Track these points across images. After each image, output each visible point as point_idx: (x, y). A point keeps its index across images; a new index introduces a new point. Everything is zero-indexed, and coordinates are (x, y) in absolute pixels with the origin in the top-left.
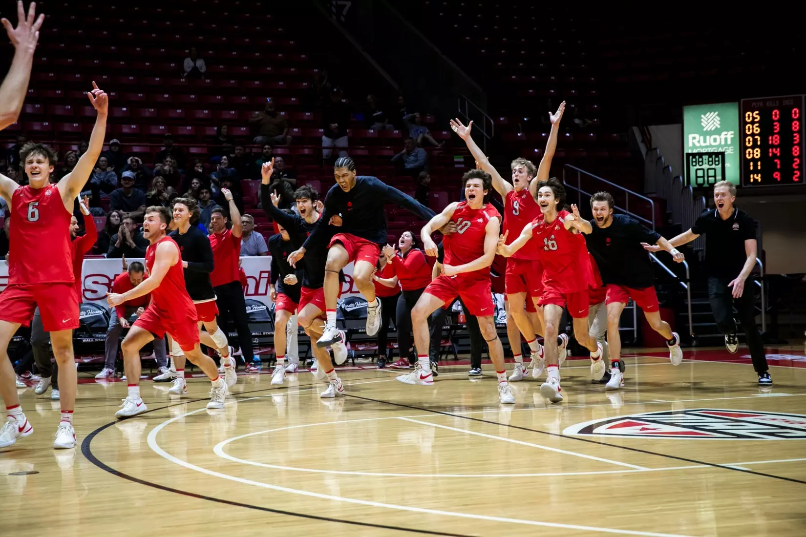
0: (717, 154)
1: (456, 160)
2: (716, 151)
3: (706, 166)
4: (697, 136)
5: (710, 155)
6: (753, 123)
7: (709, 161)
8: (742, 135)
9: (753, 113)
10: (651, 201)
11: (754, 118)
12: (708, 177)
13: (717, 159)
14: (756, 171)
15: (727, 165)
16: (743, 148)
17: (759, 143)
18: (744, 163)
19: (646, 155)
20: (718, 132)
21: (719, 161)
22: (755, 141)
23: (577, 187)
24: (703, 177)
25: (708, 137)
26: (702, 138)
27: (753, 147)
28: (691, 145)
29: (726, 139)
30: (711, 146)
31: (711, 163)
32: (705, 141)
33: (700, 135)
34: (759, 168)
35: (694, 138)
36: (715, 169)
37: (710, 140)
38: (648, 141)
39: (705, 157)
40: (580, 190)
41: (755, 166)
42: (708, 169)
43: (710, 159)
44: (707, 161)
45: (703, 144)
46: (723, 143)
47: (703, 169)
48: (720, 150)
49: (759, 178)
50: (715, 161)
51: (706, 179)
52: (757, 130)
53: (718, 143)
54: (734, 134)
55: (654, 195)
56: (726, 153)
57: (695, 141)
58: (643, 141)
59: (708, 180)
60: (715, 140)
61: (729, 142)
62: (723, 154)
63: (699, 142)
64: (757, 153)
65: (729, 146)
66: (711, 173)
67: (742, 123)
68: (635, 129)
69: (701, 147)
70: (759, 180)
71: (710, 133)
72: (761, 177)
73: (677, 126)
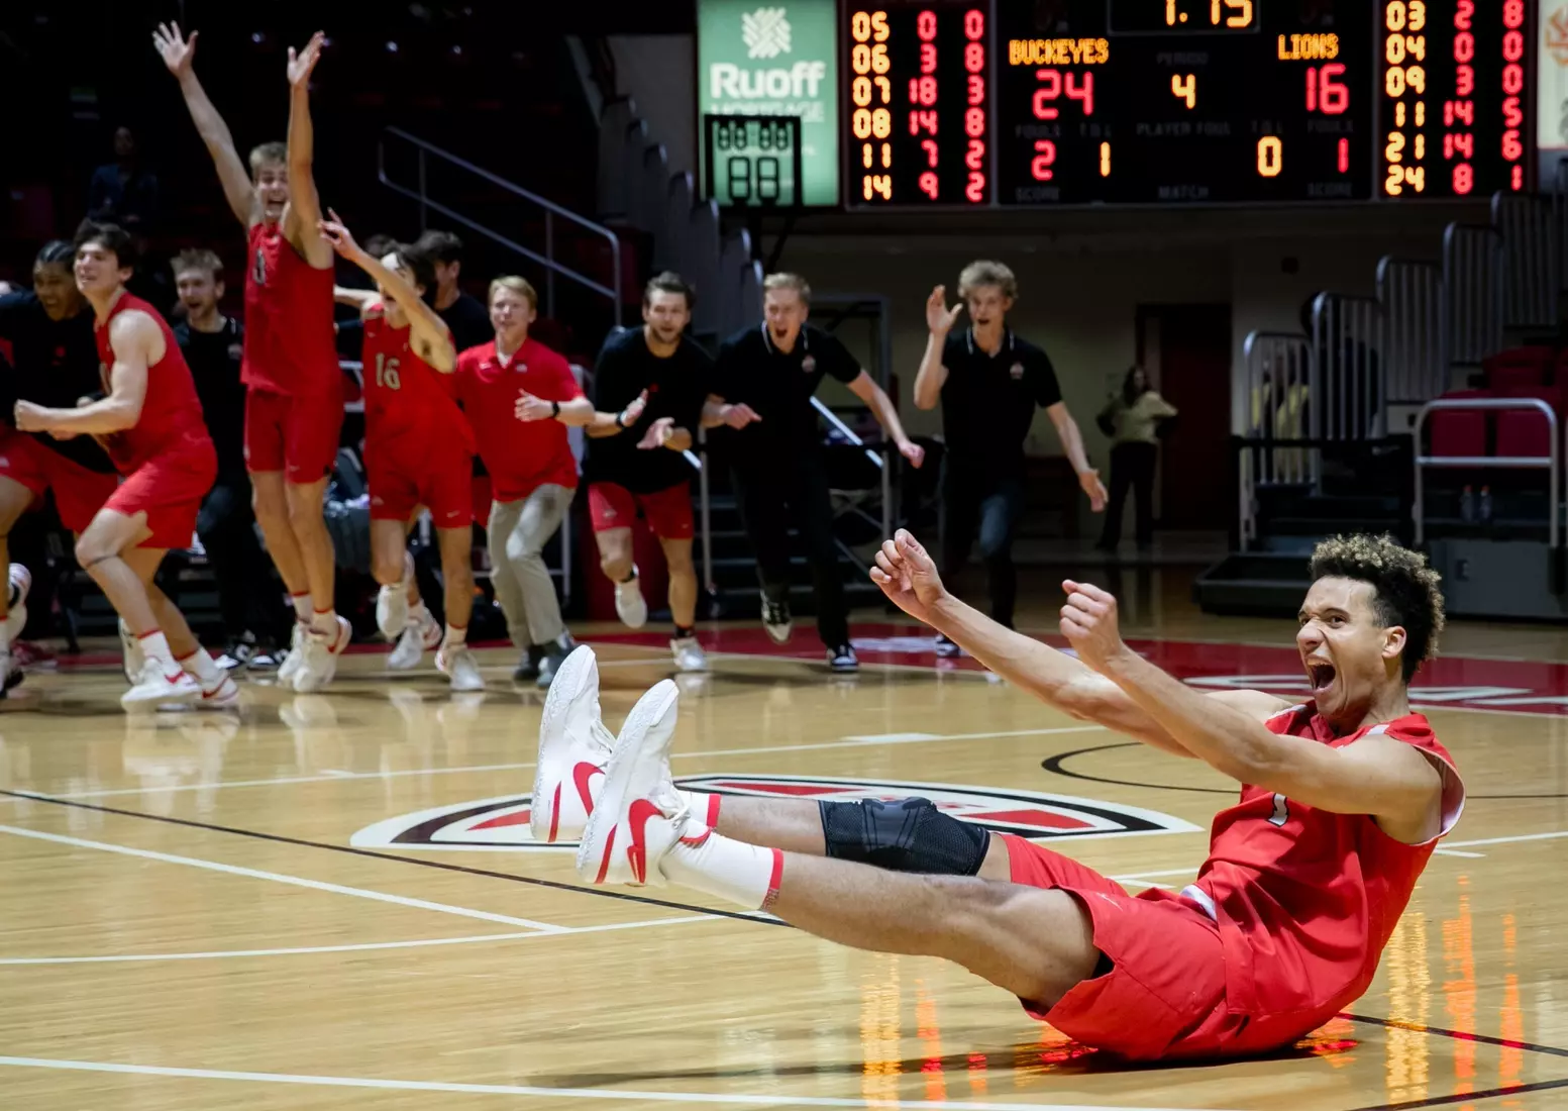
0: (782, 121)
1: (77, 97)
2: (780, 113)
3: (753, 151)
4: (731, 69)
5: (764, 121)
6: (871, 43)
7: (761, 138)
8: (846, 75)
9: (871, 14)
10: (612, 237)
11: (873, 31)
12: (760, 178)
13: (781, 133)
14: (877, 169)
15: (807, 150)
16: (846, 108)
17: (886, 97)
18: (849, 147)
19: (603, 111)
20: (784, 61)
21: (786, 139)
22: (876, 91)
23: (417, 190)
24: (747, 179)
25: (760, 75)
26: (745, 76)
27: (871, 108)
28: (716, 92)
29: (805, 83)
30: (767, 99)
31: (766, 143)
32: (752, 84)
33: (740, 67)
34: (887, 161)
35: (725, 75)
36: (776, 160)
37: (765, 81)
38: (605, 76)
39: (753, 128)
40: (425, 200)
41: (877, 155)
42: (760, 160)
43: (765, 133)
44: (756, 138)
45: (746, 91)
46: (798, 92)
47: (747, 160)
48: (791, 110)
49: (884, 186)
50: (778, 138)
51: (754, 182)
52: (882, 64)
53: (783, 92)
54: (827, 70)
55: (621, 222)
56: (805, 121)
57: (729, 84)
58: (594, 76)
59: (759, 189)
60: (778, 83)
61: (813, 91)
62: (796, 121)
63: (737, 85)
64: (881, 123)
65: (812, 100)
66: (768, 169)
67: (846, 43)
68: (574, 43)
69: (743, 100)
70: (887, 194)
71: (767, 64)
72: (893, 187)
73: (680, 42)
